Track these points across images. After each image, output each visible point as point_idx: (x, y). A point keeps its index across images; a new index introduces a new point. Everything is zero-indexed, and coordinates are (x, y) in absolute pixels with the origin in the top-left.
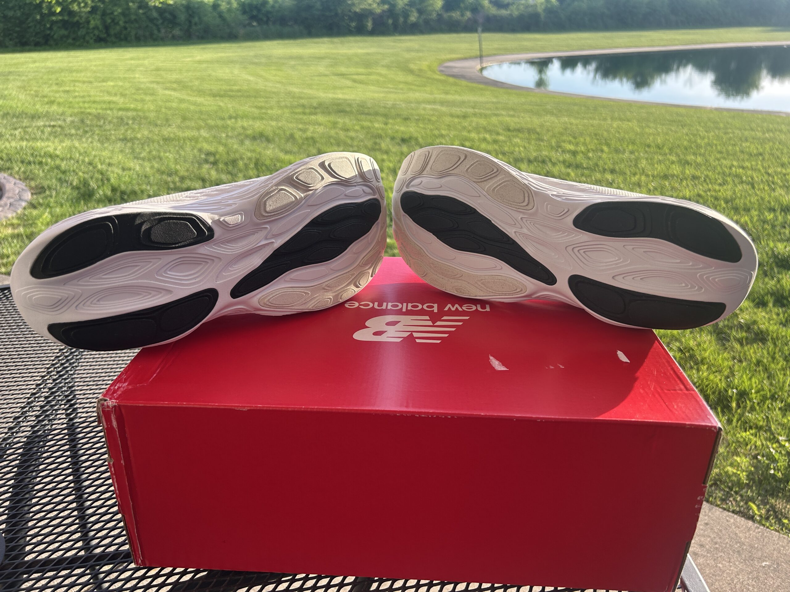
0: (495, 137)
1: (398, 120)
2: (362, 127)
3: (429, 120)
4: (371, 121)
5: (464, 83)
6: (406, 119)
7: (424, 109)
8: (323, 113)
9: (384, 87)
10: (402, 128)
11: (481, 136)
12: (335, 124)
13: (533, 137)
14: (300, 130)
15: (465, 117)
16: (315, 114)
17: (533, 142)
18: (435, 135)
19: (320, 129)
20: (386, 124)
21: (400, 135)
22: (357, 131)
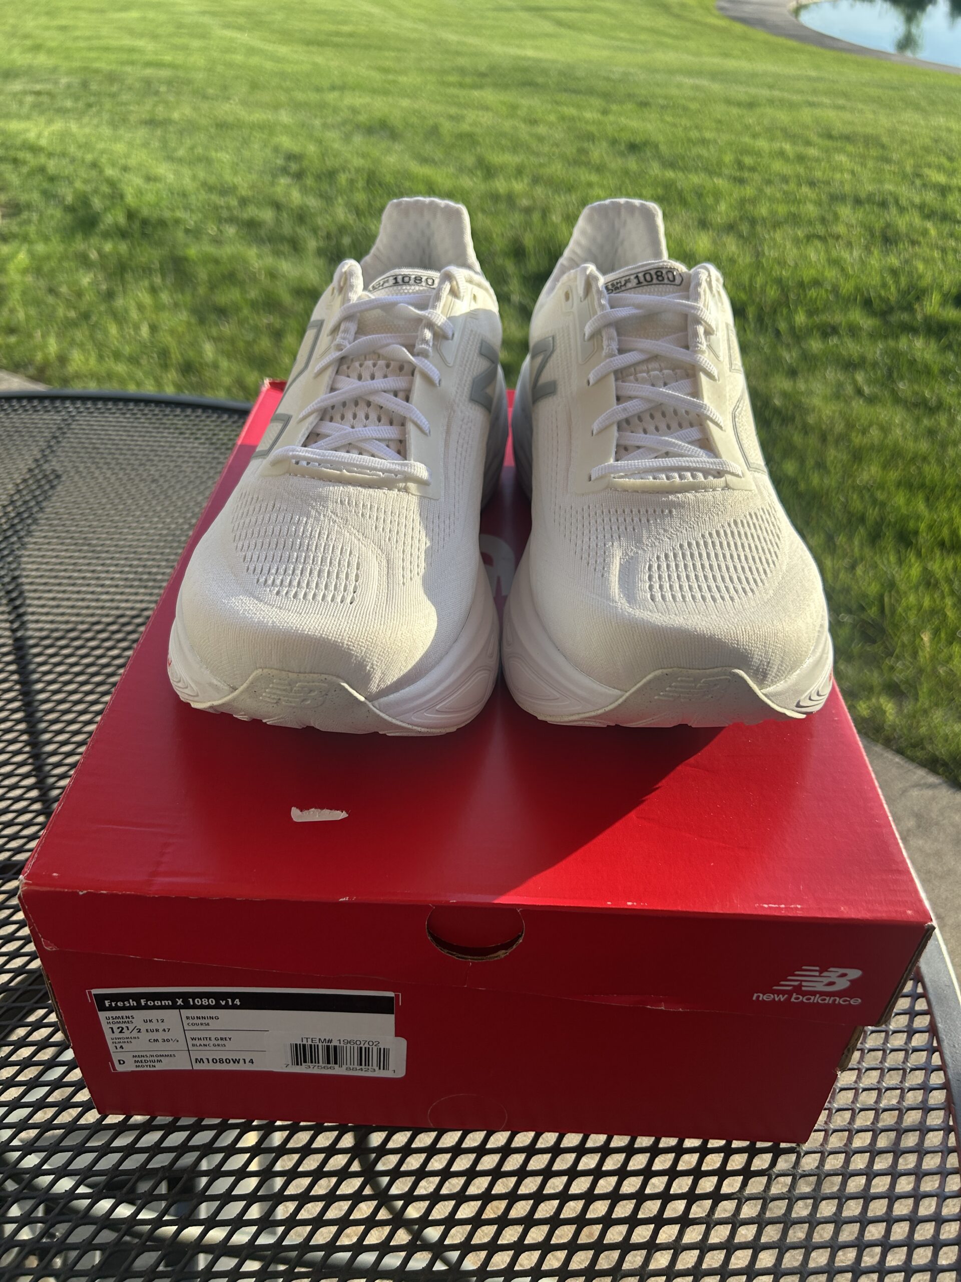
0: (801, 149)
1: (629, 106)
2: (563, 118)
3: (685, 109)
4: (579, 107)
5: (760, 35)
6: (644, 104)
7: (679, 86)
8: (495, 85)
9: (614, 38)
10: (634, 124)
11: (776, 145)
12: (513, 108)
13: (873, 152)
14: (451, 118)
15: (751, 105)
16: (480, 87)
17: (870, 164)
18: (690, 140)
19: (486, 119)
20: (605, 112)
21: (625, 136)
22: (551, 125)
